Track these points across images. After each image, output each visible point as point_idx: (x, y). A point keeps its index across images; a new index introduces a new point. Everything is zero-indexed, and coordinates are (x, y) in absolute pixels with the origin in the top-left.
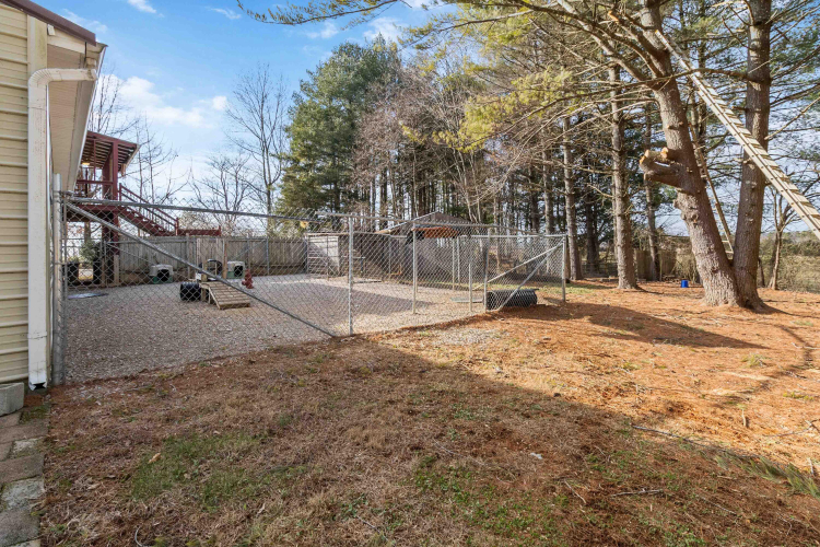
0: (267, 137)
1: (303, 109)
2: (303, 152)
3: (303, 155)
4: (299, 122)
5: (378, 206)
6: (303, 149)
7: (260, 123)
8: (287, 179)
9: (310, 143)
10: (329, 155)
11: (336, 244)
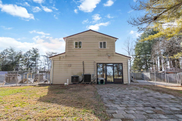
0: (130, 51)
1: (138, 44)
2: (138, 54)
3: (138, 55)
4: (137, 47)
5: (159, 65)
6: (138, 53)
7: (128, 48)
8: (135, 60)
9: (140, 52)
10: (144, 54)
11: (149, 74)
